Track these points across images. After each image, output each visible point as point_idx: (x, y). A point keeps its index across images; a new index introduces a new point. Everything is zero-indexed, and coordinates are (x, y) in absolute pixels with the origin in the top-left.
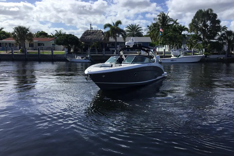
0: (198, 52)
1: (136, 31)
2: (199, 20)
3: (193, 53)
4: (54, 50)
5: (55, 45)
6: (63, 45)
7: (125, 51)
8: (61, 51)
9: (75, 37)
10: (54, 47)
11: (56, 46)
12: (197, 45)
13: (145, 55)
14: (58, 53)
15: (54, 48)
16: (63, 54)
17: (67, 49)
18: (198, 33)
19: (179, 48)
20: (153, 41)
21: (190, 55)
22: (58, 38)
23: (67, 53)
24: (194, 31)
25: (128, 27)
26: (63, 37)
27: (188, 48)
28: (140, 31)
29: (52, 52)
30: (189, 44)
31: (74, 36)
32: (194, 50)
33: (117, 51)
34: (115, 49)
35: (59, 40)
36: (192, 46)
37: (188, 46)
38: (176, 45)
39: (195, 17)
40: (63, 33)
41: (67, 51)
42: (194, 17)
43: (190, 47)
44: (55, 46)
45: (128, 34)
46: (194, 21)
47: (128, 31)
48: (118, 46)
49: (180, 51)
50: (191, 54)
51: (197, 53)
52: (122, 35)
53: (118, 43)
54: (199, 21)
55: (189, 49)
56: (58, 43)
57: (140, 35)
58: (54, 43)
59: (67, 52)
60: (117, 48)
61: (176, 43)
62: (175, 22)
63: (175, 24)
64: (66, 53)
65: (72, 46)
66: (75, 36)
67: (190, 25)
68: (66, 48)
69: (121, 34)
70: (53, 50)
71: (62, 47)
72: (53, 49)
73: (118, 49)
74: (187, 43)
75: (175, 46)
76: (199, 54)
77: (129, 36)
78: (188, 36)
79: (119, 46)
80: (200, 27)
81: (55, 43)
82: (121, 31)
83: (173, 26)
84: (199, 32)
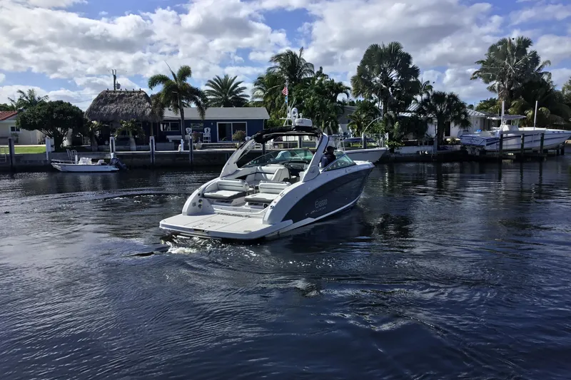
0: (375, 142)
1: (231, 93)
2: (372, 68)
3: (363, 143)
4: (17, 142)
5: (18, 130)
6: (40, 129)
7: (207, 142)
8: (35, 145)
9: (74, 107)
10: (17, 135)
11: (23, 132)
12: (372, 125)
13: (255, 149)
14: (28, 150)
15: (15, 138)
16: (42, 152)
17: (53, 140)
18: (372, 98)
19: (332, 131)
20: (273, 116)
21: (356, 148)
22: (25, 111)
23: (54, 149)
24: (362, 92)
25: (210, 83)
26: (39, 110)
27: (353, 132)
28: (241, 94)
29: (11, 149)
30: (354, 123)
31: (69, 104)
32: (365, 137)
33: (186, 142)
34: (181, 136)
35: (30, 116)
36: (360, 128)
37: (352, 129)
38: (326, 125)
39: (364, 63)
40: (39, 99)
41: (53, 144)
42: (362, 62)
43: (358, 129)
44: (17, 132)
45: (213, 100)
46: (361, 70)
47: (210, 92)
48: (189, 130)
49: (336, 138)
50: (359, 145)
51: (373, 144)
52: (198, 103)
53: (188, 123)
54: (373, 70)
55: (354, 136)
56: (27, 124)
57: (240, 102)
58: (15, 126)
59: (52, 146)
60: (186, 134)
61: (325, 121)
62: (320, 73)
63: (319, 78)
64: (50, 151)
65: (64, 132)
66: (73, 105)
67: (354, 80)
68: (50, 136)
69: (195, 99)
70: (13, 143)
71: (38, 134)
72: (12, 141)
73: (189, 137)
74: (349, 121)
75: (324, 128)
76: (378, 146)
77: (215, 106)
78: (352, 103)
79: (191, 129)
80: (375, 83)
81: (18, 124)
82: (193, 93)
83: (316, 82)
84: (373, 95)
